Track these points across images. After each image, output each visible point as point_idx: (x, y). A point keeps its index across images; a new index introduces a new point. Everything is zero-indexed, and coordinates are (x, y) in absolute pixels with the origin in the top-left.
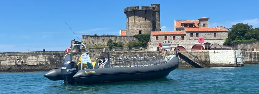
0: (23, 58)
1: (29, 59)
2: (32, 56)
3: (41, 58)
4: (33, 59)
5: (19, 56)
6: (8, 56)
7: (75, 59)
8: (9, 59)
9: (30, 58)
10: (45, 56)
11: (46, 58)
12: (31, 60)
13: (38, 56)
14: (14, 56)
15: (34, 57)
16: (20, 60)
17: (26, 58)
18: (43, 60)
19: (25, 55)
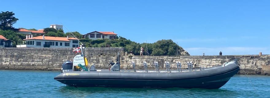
0: (197, 60)
1: (202, 63)
2: (206, 59)
3: (214, 62)
4: (206, 63)
5: (193, 59)
6: (182, 59)
7: (253, 63)
8: (183, 62)
9: (203, 60)
10: (219, 59)
11: (220, 61)
12: (204, 64)
13: (212, 60)
14: (188, 59)
15: (207, 60)
16: (194, 63)
17: (199, 61)
18: (216, 64)
19: (199, 57)
